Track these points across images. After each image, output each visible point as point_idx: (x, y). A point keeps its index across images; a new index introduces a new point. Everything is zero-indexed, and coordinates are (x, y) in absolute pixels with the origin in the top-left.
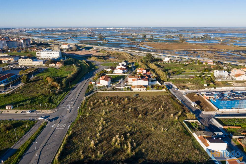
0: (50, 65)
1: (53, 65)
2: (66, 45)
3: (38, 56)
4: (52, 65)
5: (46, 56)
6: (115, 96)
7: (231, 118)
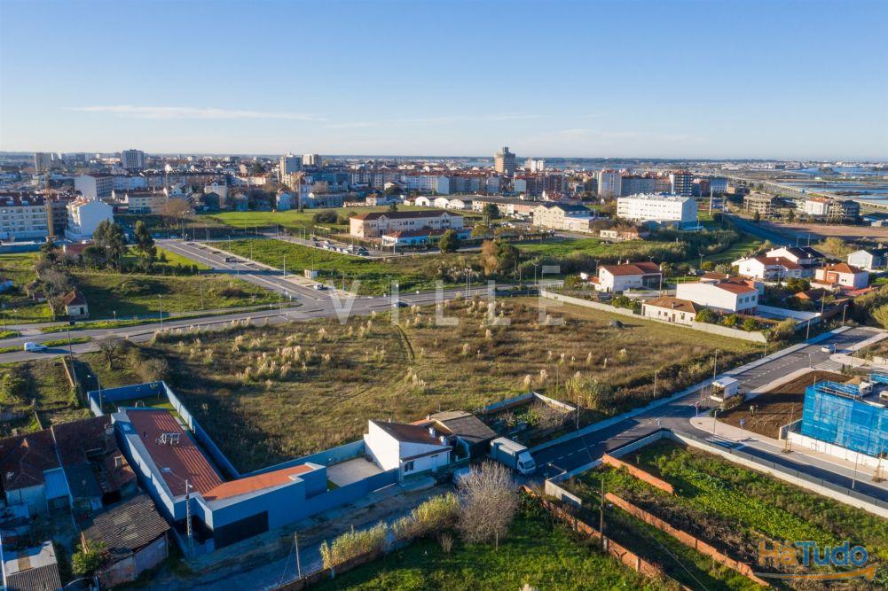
0: (602, 232)
1: (611, 232)
2: (822, 201)
3: (622, 210)
4: (607, 232)
5: (642, 212)
6: (587, 317)
7: (800, 490)
